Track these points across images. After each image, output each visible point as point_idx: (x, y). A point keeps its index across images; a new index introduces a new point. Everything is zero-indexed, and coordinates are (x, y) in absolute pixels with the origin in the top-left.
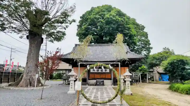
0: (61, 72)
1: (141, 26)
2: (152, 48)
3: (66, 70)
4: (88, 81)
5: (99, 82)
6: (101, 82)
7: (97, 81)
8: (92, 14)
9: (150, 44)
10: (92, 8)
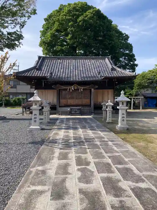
0: (20, 97)
1: (124, 35)
2: (137, 65)
3: (27, 94)
4: (59, 108)
5: (74, 110)
6: (77, 110)
7: (71, 109)
8: (61, 14)
9: (135, 60)
10: (61, 5)
